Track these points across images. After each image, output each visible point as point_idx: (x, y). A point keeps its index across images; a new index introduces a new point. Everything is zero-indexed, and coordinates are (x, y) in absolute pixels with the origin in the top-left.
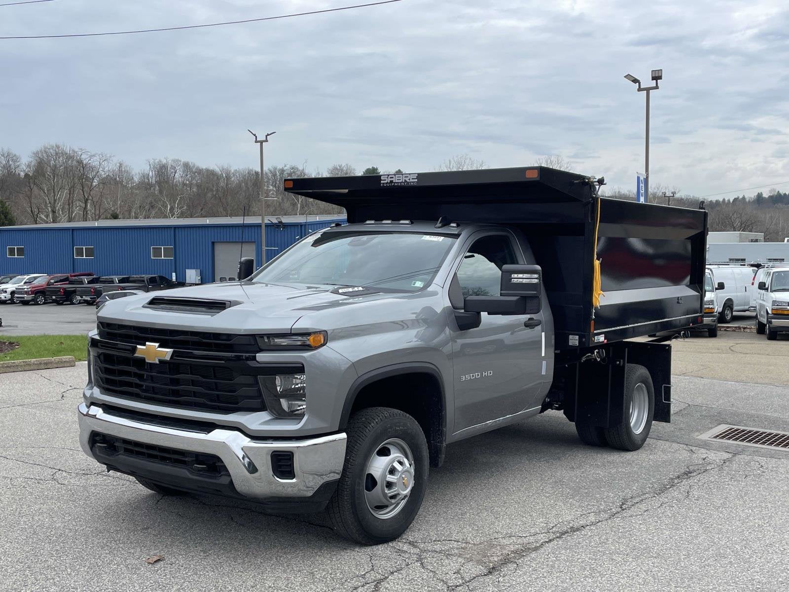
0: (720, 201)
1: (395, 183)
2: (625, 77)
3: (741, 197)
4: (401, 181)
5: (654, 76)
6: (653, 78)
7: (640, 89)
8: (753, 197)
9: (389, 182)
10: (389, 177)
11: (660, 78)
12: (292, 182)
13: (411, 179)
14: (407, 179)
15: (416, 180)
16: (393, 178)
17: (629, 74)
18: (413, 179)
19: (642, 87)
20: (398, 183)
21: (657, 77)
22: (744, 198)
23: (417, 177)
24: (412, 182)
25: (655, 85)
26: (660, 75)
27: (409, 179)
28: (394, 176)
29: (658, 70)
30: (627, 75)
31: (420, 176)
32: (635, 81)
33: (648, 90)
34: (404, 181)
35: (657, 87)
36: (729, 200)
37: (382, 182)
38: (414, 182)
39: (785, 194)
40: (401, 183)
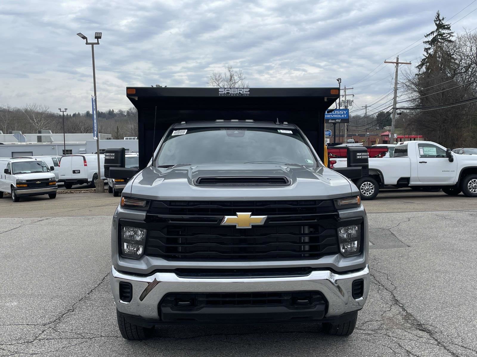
0: (61, 115)
1: (231, 94)
2: (77, 34)
3: (77, 113)
4: (236, 93)
5: (96, 36)
6: (96, 38)
7: (87, 43)
8: (84, 113)
9: (226, 93)
10: (226, 89)
11: (100, 38)
12: (135, 90)
13: (244, 92)
14: (241, 92)
15: (249, 93)
16: (229, 90)
17: (80, 33)
18: (245, 92)
19: (88, 42)
20: (234, 94)
21: (98, 37)
22: (79, 114)
23: (249, 90)
24: (245, 94)
25: (97, 42)
26: (100, 36)
27: (243, 92)
28: (230, 89)
29: (99, 33)
30: (79, 33)
31: (251, 90)
32: (84, 38)
33: (93, 44)
34: (238, 93)
35: (98, 43)
36: (70, 115)
37: (220, 93)
38: (247, 94)
39: (102, 112)
40: (236, 94)
